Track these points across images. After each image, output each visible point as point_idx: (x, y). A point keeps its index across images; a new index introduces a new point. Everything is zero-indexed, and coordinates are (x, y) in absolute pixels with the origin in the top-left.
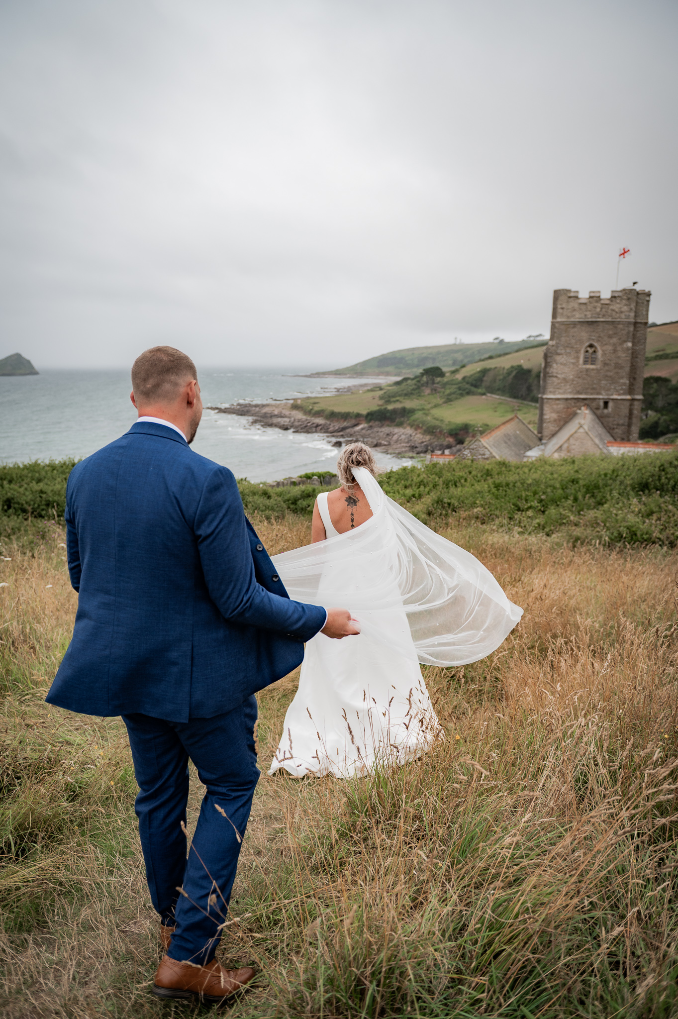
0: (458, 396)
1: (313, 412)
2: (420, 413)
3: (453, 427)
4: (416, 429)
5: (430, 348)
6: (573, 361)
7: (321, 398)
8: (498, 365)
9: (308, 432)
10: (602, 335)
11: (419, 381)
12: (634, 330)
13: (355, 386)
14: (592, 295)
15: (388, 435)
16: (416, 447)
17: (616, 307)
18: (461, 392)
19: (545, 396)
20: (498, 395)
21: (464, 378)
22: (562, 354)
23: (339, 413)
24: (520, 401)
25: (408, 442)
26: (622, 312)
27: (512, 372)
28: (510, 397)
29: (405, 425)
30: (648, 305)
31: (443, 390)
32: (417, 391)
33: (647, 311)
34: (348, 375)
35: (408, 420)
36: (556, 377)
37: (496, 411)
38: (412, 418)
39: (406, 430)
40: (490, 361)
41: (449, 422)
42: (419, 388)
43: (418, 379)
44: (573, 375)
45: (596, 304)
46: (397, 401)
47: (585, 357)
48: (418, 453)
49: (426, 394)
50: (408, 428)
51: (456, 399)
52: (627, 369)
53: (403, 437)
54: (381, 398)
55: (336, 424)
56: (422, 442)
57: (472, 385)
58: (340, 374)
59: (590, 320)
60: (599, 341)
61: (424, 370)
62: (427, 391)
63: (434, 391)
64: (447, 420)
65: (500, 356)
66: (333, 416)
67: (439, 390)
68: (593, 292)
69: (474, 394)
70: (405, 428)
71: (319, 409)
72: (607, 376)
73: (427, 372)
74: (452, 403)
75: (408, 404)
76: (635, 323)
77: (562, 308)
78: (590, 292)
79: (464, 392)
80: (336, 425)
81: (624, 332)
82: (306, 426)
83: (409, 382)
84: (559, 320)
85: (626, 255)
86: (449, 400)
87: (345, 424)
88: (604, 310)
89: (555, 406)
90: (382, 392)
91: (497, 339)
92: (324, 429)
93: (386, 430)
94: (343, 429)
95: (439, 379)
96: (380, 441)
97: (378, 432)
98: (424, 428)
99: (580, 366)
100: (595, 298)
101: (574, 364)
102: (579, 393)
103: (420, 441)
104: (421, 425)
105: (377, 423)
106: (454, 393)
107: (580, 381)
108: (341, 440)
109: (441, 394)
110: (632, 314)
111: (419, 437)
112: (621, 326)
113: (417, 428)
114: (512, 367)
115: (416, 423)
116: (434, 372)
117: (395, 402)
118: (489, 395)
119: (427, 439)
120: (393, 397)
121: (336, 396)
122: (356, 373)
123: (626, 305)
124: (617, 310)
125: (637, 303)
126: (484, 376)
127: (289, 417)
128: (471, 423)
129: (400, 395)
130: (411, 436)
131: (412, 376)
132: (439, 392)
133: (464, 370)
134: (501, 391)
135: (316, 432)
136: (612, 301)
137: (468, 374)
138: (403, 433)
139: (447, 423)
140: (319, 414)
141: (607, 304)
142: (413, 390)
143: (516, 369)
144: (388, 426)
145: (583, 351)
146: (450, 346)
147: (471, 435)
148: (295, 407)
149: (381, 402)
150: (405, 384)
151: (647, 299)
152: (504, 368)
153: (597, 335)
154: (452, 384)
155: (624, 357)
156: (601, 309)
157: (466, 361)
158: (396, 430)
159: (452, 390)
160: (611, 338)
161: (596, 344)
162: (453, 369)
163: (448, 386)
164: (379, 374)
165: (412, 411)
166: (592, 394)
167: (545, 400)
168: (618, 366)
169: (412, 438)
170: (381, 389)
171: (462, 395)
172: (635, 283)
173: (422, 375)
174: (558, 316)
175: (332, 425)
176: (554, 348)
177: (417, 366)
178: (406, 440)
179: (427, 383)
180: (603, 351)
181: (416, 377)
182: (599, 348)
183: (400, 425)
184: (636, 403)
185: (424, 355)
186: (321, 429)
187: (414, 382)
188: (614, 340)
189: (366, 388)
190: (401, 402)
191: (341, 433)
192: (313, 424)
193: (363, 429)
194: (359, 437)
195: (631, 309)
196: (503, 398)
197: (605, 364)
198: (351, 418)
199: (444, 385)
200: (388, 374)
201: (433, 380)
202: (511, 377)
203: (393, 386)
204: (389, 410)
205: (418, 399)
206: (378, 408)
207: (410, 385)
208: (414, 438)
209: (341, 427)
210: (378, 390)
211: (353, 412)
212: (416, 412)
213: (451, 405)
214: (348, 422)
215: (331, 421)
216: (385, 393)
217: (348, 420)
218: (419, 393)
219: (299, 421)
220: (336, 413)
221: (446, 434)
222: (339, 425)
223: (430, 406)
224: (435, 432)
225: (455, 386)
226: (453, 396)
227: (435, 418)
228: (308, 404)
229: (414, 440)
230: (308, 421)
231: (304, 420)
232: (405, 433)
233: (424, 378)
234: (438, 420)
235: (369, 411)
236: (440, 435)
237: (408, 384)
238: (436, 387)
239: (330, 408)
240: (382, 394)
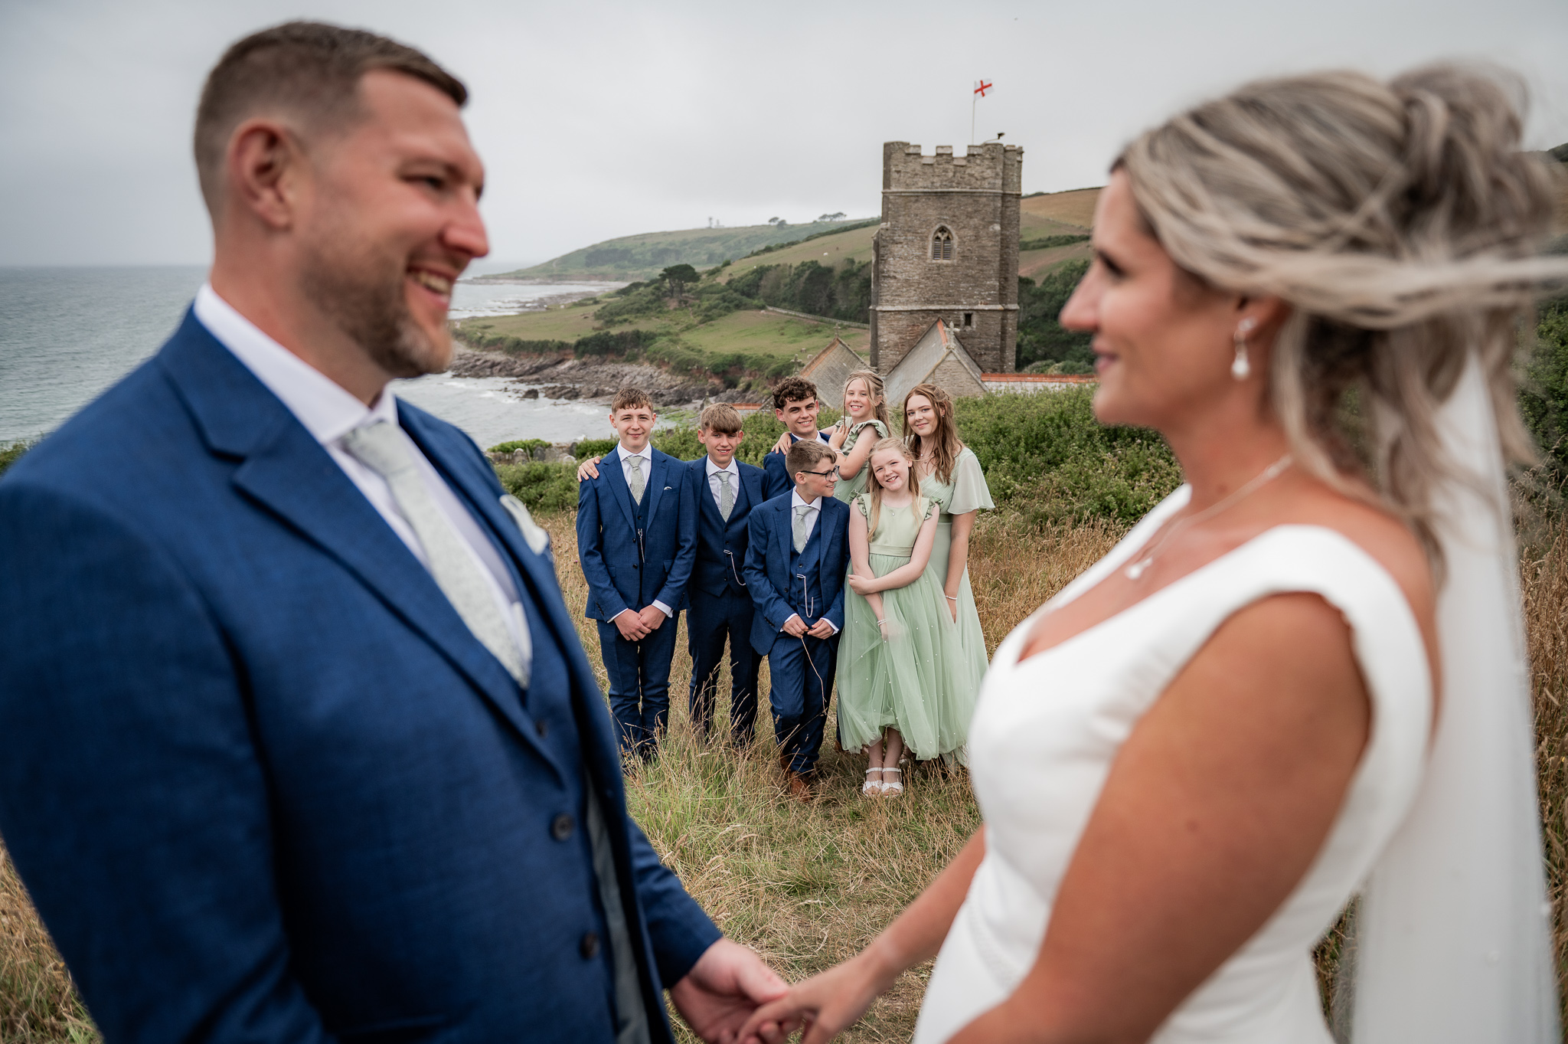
0: (723, 312)
1: (484, 341)
2: (665, 339)
3: (718, 361)
4: (659, 367)
5: (670, 233)
6: (918, 253)
7: (495, 318)
8: (781, 262)
9: (477, 376)
10: (957, 213)
11: (657, 289)
12: (1002, 206)
13: (551, 298)
14: (941, 151)
15: (614, 376)
16: (662, 395)
17: (975, 170)
18: (726, 304)
19: (878, 308)
20: (784, 308)
21: (729, 283)
22: (901, 243)
23: (530, 343)
24: (818, 317)
26: (984, 179)
27: (803, 271)
28: (803, 311)
29: (641, 360)
30: (1020, 168)
31: (698, 302)
32: (656, 305)
33: (1019, 177)
34: (538, 280)
35: (645, 352)
36: (895, 278)
37: (782, 334)
38: (652, 348)
39: (642, 368)
40: (768, 255)
41: (711, 353)
42: (658, 299)
43: (657, 285)
44: (919, 274)
45: (947, 166)
46: (625, 320)
47: (935, 247)
48: (665, 405)
49: (671, 308)
50: (647, 364)
51: (720, 315)
52: (996, 265)
53: (639, 379)
54: (598, 316)
55: (525, 361)
56: (671, 387)
57: (743, 293)
58: (523, 278)
59: (939, 190)
60: (953, 221)
61: (665, 270)
62: (673, 304)
63: (684, 303)
64: (708, 351)
65: (782, 247)
66: (518, 347)
67: (691, 302)
68: (942, 147)
69: (747, 307)
70: (641, 365)
71: (495, 336)
72: (967, 275)
73: (670, 273)
74: (713, 323)
75: (644, 325)
76: (1004, 195)
77: (898, 172)
78: (937, 147)
79: (731, 305)
80: (527, 363)
81: (989, 209)
82: (474, 367)
83: (642, 289)
84: (893, 189)
85: (985, 90)
86: (708, 318)
87: (541, 361)
88: (958, 174)
89: (895, 323)
90: (598, 307)
91: (774, 220)
92: (506, 370)
93: (610, 368)
94: (539, 369)
95: (690, 284)
96: (602, 387)
97: (597, 372)
98: (672, 363)
99: (928, 261)
100: (944, 156)
101: (919, 257)
102: (928, 301)
103: (667, 386)
104: (666, 360)
105: (594, 357)
106: (715, 307)
107: (929, 283)
108: (537, 387)
109: (696, 309)
110: (999, 182)
111: (665, 379)
112: (984, 200)
113: (661, 363)
114: (803, 264)
115: (658, 356)
116: (682, 274)
117: (621, 322)
118: (770, 308)
119: (679, 382)
120: (618, 314)
121: (522, 314)
122: (551, 276)
123: (990, 168)
124: (976, 175)
125: (1005, 164)
126: (760, 279)
128: (746, 353)
129: (628, 312)
130: (651, 377)
131: (645, 281)
132: (692, 306)
133: (728, 269)
134: (788, 301)
135: (492, 375)
136: (969, 161)
137: (736, 276)
138: (637, 373)
139: (708, 354)
140: (494, 344)
141: (962, 166)
142: (650, 302)
143: (809, 267)
144: (613, 361)
145: (931, 238)
146: (702, 230)
147: (747, 372)
149: (598, 324)
150: (634, 292)
151: (1019, 159)
152: (790, 267)
153: (950, 213)
154: (712, 293)
155: (990, 247)
156: (955, 173)
157: (728, 257)
158: (627, 368)
159: (713, 302)
160: (971, 218)
161: (949, 227)
162: (711, 267)
163: (705, 296)
164: (589, 278)
165: (650, 337)
166: (947, 304)
167: (880, 314)
168: (982, 261)
169: (654, 380)
170: (596, 302)
171: (728, 309)
172: (1000, 135)
173: (663, 277)
174: (893, 183)
175: (519, 363)
176: (889, 233)
177: (652, 264)
178: (645, 385)
179: (672, 291)
180: (960, 238)
181: (653, 282)
182: (954, 233)
183: (632, 359)
184: (1010, 315)
185: (661, 247)
186: (500, 370)
187: (650, 289)
188: (976, 221)
189: (569, 301)
190: (631, 323)
191: (535, 377)
192: (486, 362)
193: (571, 368)
194: (565, 381)
195: (997, 174)
196: (791, 313)
197: (964, 258)
198: (550, 350)
199: (699, 294)
200: (604, 277)
201: (681, 286)
202: (803, 279)
203: (615, 297)
204: (612, 336)
205: (658, 317)
206: (594, 333)
207: (644, 296)
208: (657, 380)
209: (534, 365)
210: (592, 304)
211: (553, 341)
212: (657, 338)
213: (712, 325)
214: (545, 358)
215: (516, 358)
216: (603, 308)
217: (544, 355)
218: (659, 307)
219: (461, 359)
220: (524, 342)
221: (708, 373)
222: (530, 363)
223: (679, 328)
224: (691, 370)
225: (717, 296)
226: (714, 311)
227: (688, 348)
228: (475, 329)
229: (657, 383)
230: (476, 358)
231: (468, 356)
232: (642, 374)
233: (667, 284)
234: (692, 350)
235: (580, 338)
236: (698, 375)
237: (640, 294)
238: (686, 297)
239: (514, 335)
240: (599, 311)
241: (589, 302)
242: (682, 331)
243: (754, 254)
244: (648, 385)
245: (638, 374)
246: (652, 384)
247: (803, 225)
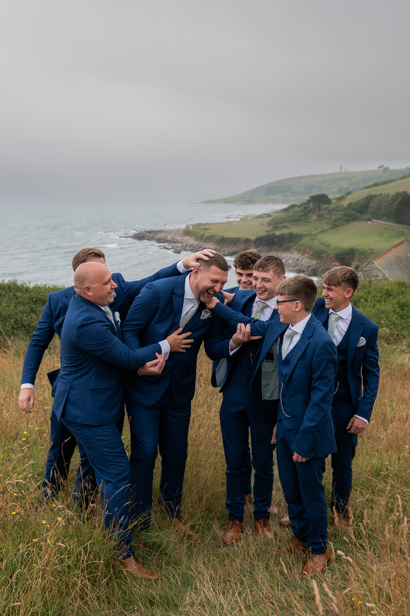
0: (344, 222)
1: (204, 237)
2: (307, 238)
3: (339, 251)
4: (303, 254)
8: (383, 192)
11: (305, 208)
18: (347, 218)
20: (383, 220)
21: (350, 205)
23: (229, 239)
24: (405, 226)
25: (295, 266)
27: (397, 198)
28: (396, 222)
29: (292, 250)
31: (329, 216)
32: (304, 218)
35: (295, 245)
37: (381, 236)
38: (300, 243)
39: (293, 255)
40: (375, 188)
41: (335, 247)
42: (306, 214)
43: (305, 206)
46: (285, 227)
49: (313, 220)
50: (296, 253)
51: (342, 224)
53: (290, 261)
54: (269, 224)
55: (226, 249)
56: (309, 267)
57: (358, 211)
58: (229, 202)
61: (311, 197)
62: (314, 217)
63: (321, 217)
64: (333, 245)
65: (385, 183)
67: (325, 216)
70: (292, 253)
71: (210, 235)
73: (314, 199)
74: (338, 229)
75: (296, 230)
79: (350, 218)
83: (296, 208)
86: (335, 226)
90: (270, 219)
95: (325, 206)
98: (311, 252)
103: (307, 266)
104: (307, 250)
105: (265, 248)
106: (340, 219)
109: (327, 220)
111: (306, 261)
113: (304, 252)
114: (398, 194)
115: (303, 248)
116: (321, 199)
117: (282, 228)
118: (374, 220)
119: (314, 264)
120: (281, 223)
126: (369, 202)
127: (181, 243)
128: (357, 247)
129: (287, 222)
130: (298, 260)
131: (299, 203)
132: (326, 218)
133: (350, 196)
134: (386, 216)
137: (354, 201)
139: (333, 247)
140: (210, 239)
142: (301, 216)
144: (276, 250)
146: (335, 174)
147: (357, 259)
148: (187, 232)
149: (269, 228)
150: (292, 210)
152: (389, 195)
154: (338, 211)
157: (351, 189)
159: (338, 216)
162: (339, 196)
163: (334, 213)
164: (266, 202)
165: (299, 237)
169: (299, 262)
171: (348, 221)
173: (309, 201)
175: (222, 250)
177: (304, 193)
178: (294, 265)
179: (314, 209)
181: (303, 204)
183: (288, 249)
185: (310, 183)
187: (301, 208)
190: (288, 228)
196: (389, 223)
198: (240, 243)
199: (330, 212)
200: (275, 202)
201: (320, 207)
202: (396, 203)
203: (281, 213)
204: (276, 236)
205: (305, 225)
206: (266, 234)
207: (298, 212)
208: (301, 262)
209: (230, 251)
210: (267, 217)
211: (243, 238)
212: (303, 237)
213: (337, 230)
214: (237, 248)
215: (221, 247)
216: (273, 219)
217: (237, 246)
218: (306, 219)
219: (191, 247)
220: (226, 238)
221: (333, 259)
222: (229, 250)
223: (316, 231)
224: (322, 257)
225: (341, 213)
226: (339, 222)
227: (321, 244)
228: (200, 230)
229: (301, 264)
230: (199, 246)
231: (195, 245)
232: (292, 258)
233: (311, 205)
234: (324, 245)
235: (257, 236)
236: (326, 260)
237: (294, 211)
238: (322, 213)
239: (221, 234)
240: (270, 221)
241: (264, 216)
242: (318, 233)
243: (366, 188)
244: (296, 265)
245: (290, 258)
246: (298, 264)
247: (399, 170)
